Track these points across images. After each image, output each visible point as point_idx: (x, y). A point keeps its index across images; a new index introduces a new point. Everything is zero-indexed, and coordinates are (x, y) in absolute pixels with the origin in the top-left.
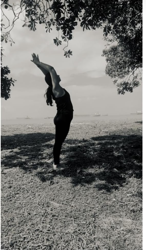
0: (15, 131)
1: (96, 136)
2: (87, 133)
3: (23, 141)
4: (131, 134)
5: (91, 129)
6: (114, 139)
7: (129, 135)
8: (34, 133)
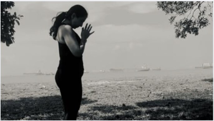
0: (22, 92)
1: (143, 101)
2: (129, 96)
3: (33, 108)
4: (194, 98)
5: (136, 90)
6: (170, 105)
7: (193, 98)
8: (49, 96)
